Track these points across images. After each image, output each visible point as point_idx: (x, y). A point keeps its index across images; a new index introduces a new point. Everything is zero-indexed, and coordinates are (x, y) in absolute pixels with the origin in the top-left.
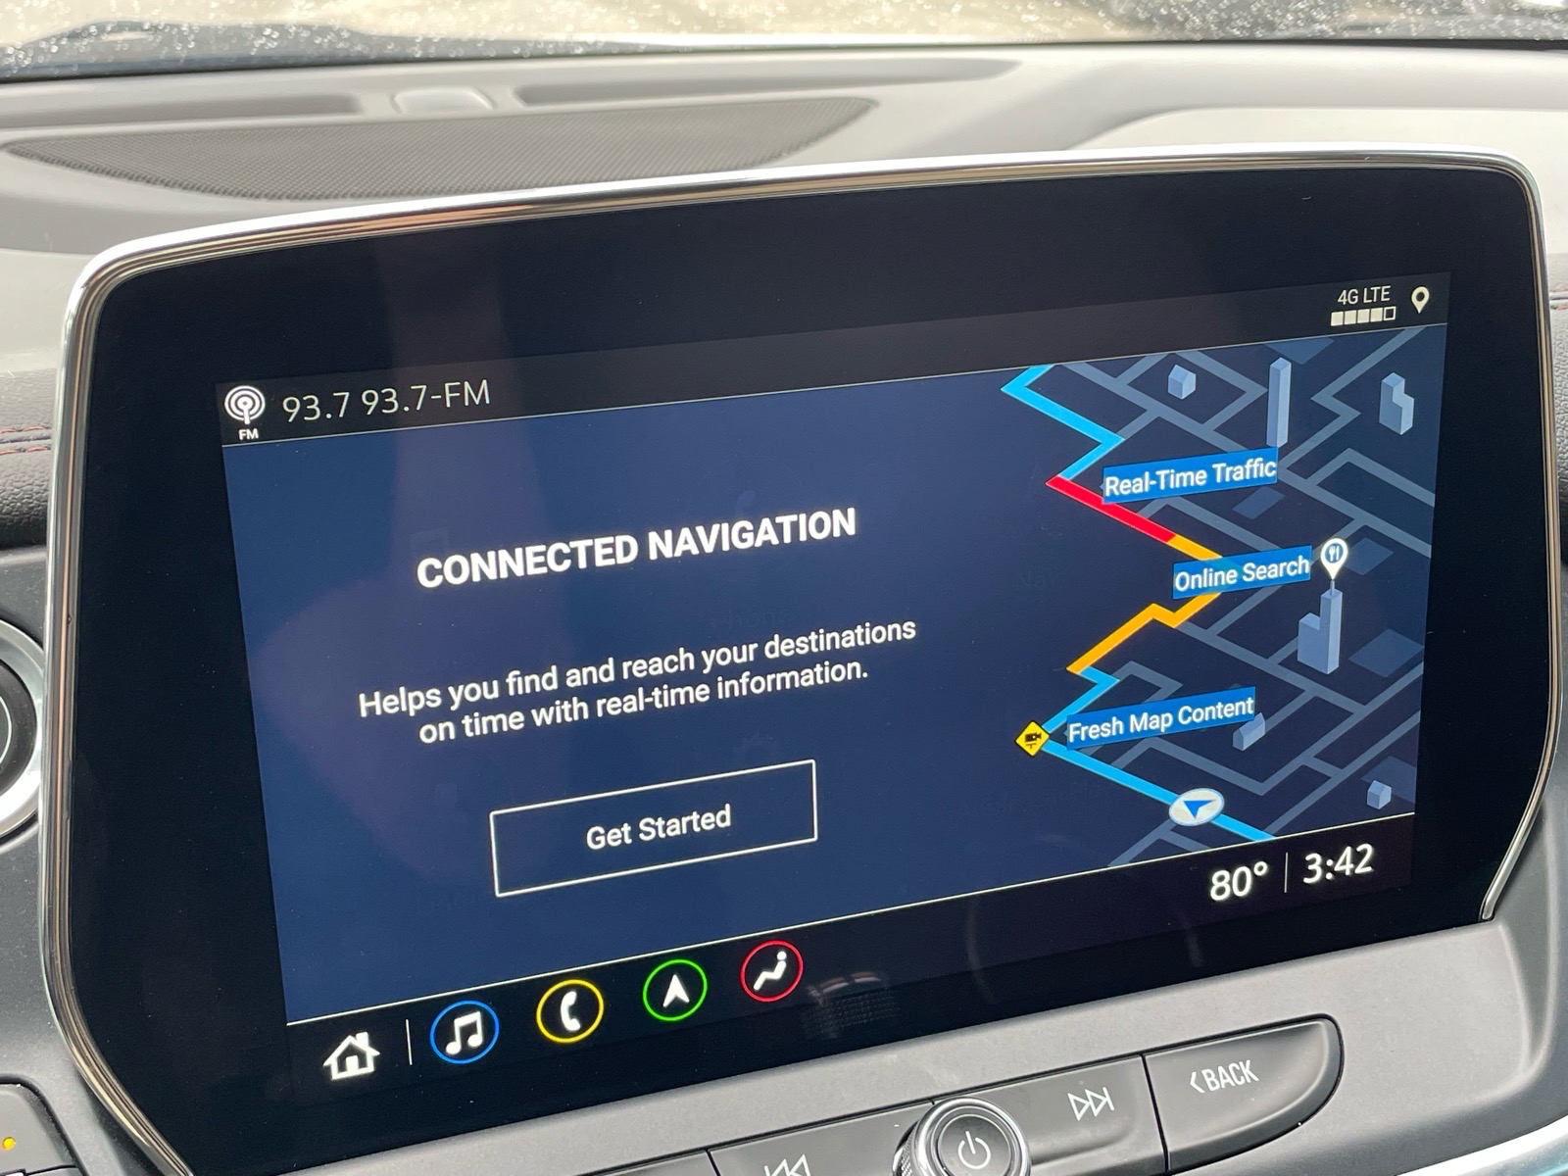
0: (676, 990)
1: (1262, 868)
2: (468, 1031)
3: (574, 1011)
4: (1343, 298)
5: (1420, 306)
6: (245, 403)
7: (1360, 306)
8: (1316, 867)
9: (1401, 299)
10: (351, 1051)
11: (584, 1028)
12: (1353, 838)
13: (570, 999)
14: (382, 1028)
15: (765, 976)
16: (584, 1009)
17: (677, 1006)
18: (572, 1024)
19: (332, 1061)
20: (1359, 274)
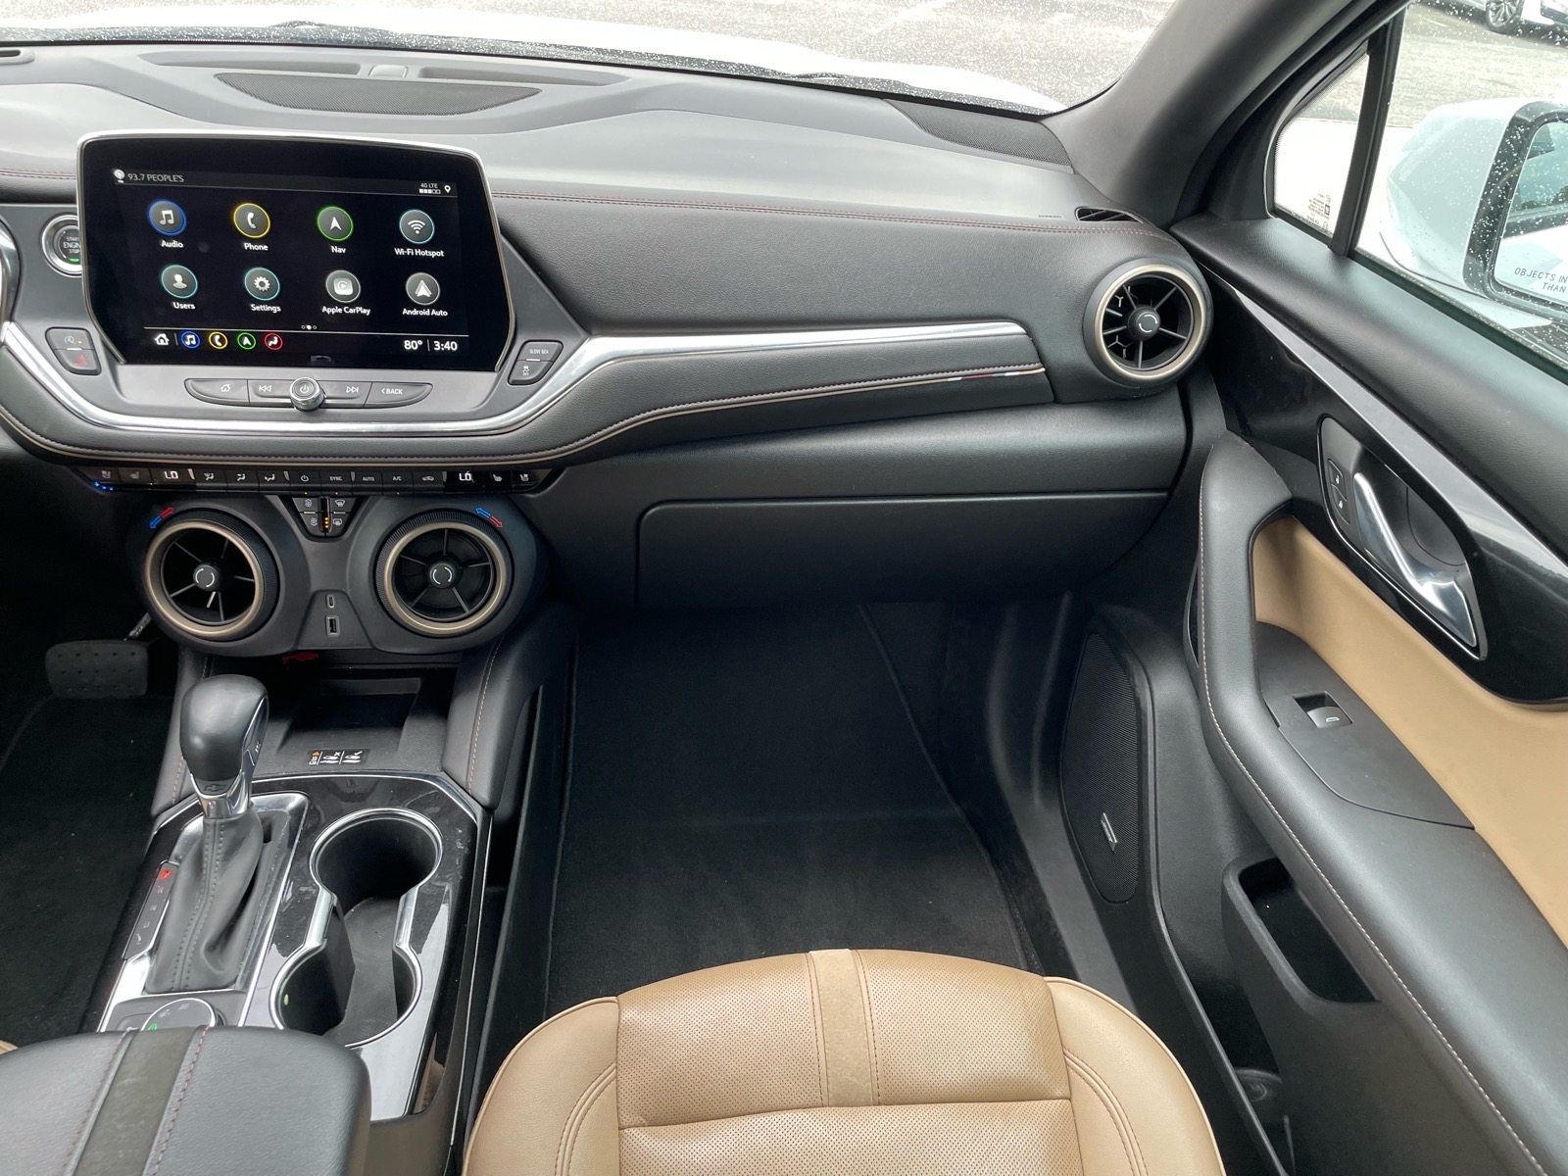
0: (246, 341)
1: (420, 342)
2: (191, 339)
3: (219, 340)
4: (422, 185)
5: (448, 191)
6: (119, 174)
7: (428, 188)
8: (438, 345)
9: (441, 188)
10: (161, 338)
11: (223, 345)
12: (451, 340)
13: (217, 337)
14: (169, 334)
15: (271, 343)
16: (221, 340)
17: (247, 345)
18: (219, 344)
19: (156, 339)
20: (429, 180)
